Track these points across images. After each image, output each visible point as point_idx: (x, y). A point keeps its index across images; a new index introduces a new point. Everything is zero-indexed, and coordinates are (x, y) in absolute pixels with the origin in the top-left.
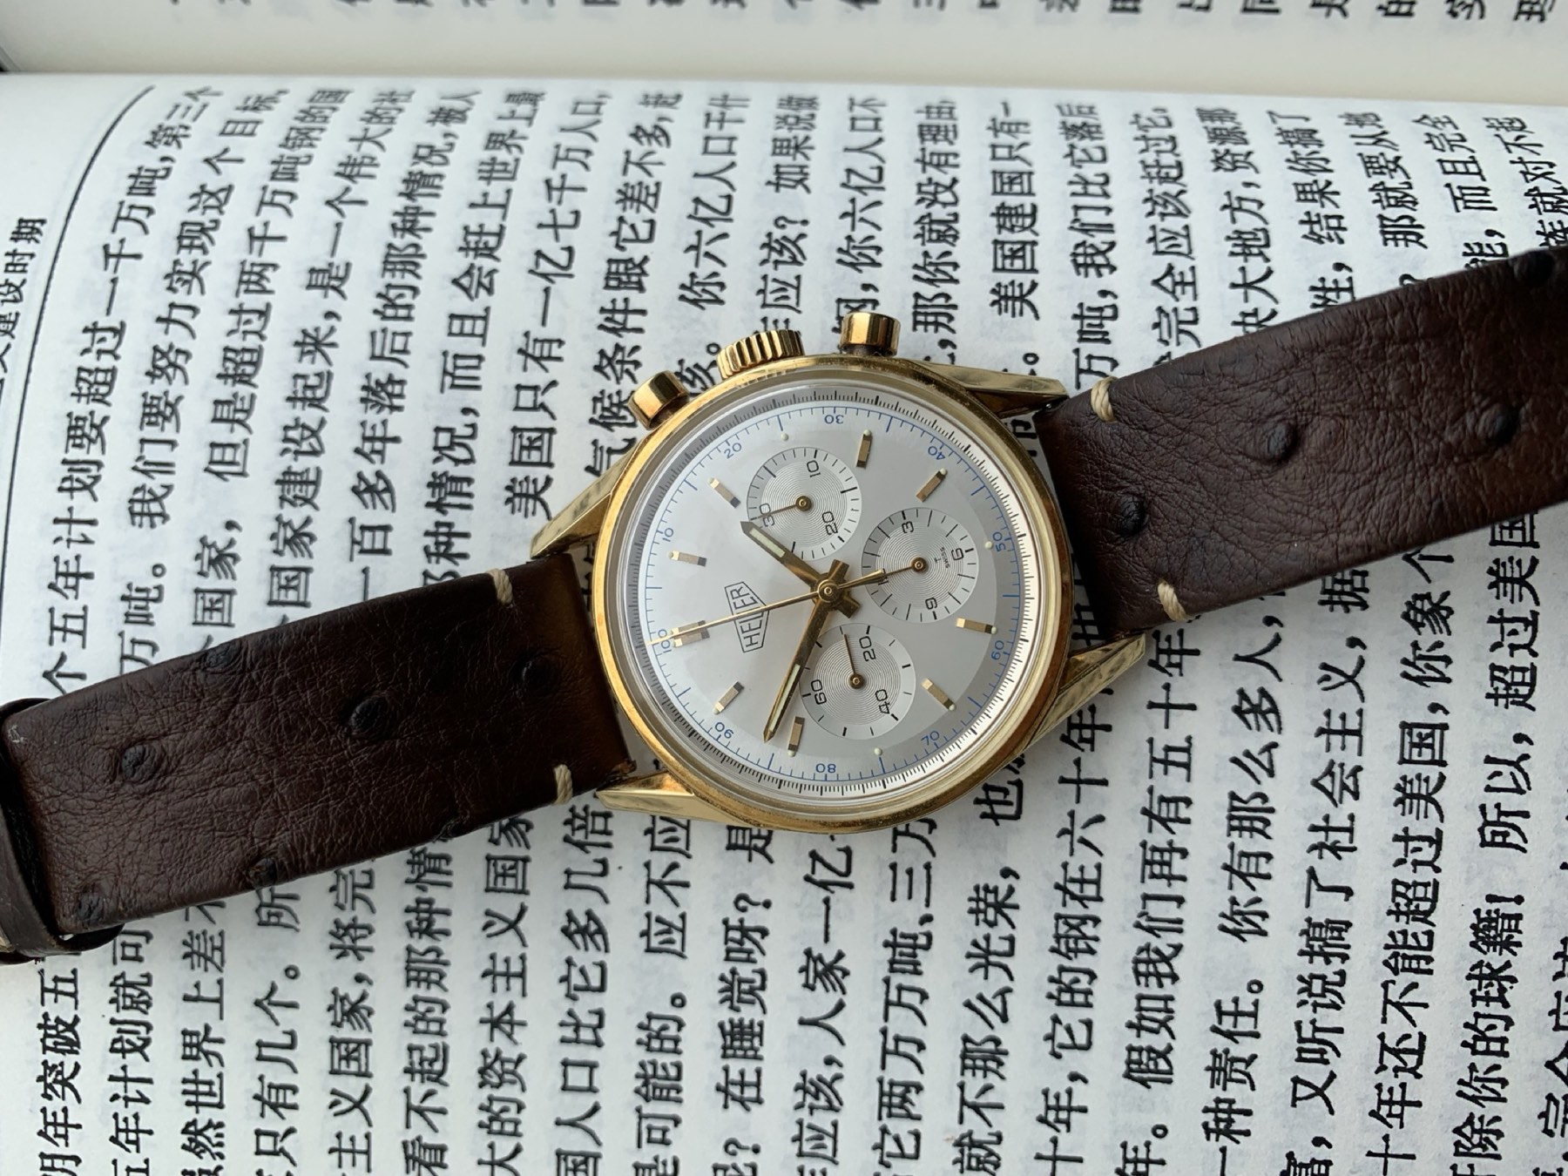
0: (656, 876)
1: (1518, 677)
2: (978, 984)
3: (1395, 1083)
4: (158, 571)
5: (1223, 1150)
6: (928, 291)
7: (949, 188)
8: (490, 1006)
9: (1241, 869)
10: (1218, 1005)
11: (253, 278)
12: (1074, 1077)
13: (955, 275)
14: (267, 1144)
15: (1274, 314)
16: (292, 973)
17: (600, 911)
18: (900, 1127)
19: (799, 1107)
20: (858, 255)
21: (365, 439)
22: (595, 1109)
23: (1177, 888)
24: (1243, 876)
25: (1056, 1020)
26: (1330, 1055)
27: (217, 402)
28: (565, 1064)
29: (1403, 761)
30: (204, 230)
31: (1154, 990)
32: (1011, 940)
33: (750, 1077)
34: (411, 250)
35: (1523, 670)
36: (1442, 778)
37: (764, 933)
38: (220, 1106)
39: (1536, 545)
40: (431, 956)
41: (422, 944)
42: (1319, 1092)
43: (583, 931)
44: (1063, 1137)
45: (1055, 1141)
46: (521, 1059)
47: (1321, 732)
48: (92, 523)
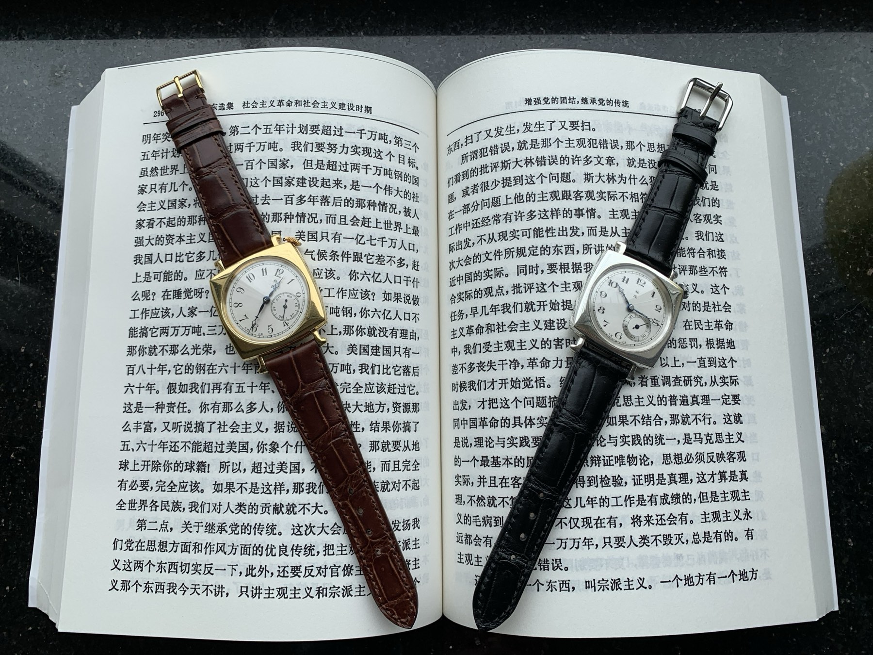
0: (213, 272)
1: (259, 469)
2: (190, 347)
3: (168, 446)
4: (281, 150)
5: (153, 407)
6: (354, 329)
7: (384, 335)
8: (184, 236)
9: (215, 406)
10: (185, 403)
11: (355, 167)
12: (169, 371)
13: (359, 336)
14: (153, 187)
15: (350, 412)
16: (190, 189)
17: (205, 259)
18: (158, 332)
19: (163, 309)
20: (364, 312)
21: (314, 197)
22: (162, 262)
23: (211, 391)
24: (214, 407)
25: (182, 366)
26: (174, 430)
27: (322, 161)
28: (172, 254)
29: (240, 442)
30: (369, 153)
31: (189, 388)
32: (200, 354)
33: (169, 297)
34: (363, 205)
35: (261, 470)
36: (235, 452)
37: (201, 297)
38: (161, 175)
39: (290, 473)
40: (195, 222)
41: (198, 220)
42: (166, 428)
43: (201, 256)
44: (156, 370)
45: (155, 368)
46: (173, 244)
47: (246, 422)
48: (292, 133)
